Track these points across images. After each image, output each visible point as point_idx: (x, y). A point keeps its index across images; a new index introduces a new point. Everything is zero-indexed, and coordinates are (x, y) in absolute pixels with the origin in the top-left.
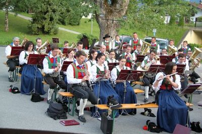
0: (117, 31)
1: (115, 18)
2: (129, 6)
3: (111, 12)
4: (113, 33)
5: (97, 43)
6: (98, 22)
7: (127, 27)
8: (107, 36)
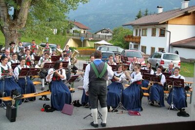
0: (19, 39)
1: (17, 29)
2: (27, 21)
3: (13, 25)
4: (16, 40)
5: (3, 48)
6: (3, 32)
7: (27, 36)
8: (13, 43)
